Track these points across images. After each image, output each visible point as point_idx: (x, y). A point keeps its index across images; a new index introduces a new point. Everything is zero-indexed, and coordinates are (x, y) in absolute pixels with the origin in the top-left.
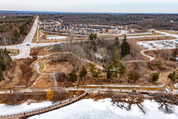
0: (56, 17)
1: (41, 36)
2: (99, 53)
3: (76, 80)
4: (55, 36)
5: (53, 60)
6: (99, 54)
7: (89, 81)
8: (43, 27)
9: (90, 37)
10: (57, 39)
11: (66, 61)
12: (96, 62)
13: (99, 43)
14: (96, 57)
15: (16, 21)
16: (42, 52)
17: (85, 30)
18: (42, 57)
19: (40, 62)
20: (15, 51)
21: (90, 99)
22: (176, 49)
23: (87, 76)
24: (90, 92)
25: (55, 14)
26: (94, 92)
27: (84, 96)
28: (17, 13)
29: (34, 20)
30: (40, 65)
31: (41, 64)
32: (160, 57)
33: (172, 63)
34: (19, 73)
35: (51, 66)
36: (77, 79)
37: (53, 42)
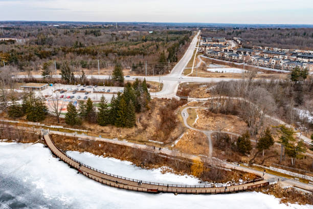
0: (230, 34)
1: (199, 65)
2: (306, 108)
3: (249, 153)
4: (222, 68)
5: (212, 109)
6: (308, 112)
7: (274, 159)
8: (205, 50)
9: (292, 75)
10: (224, 72)
11: (235, 113)
12: (297, 126)
13: (311, 89)
14: (298, 117)
15: (165, 39)
16: (197, 92)
17: (283, 59)
18: (195, 100)
19: (190, 109)
20: (156, 86)
23: (274, 149)
24: (274, 183)
25: (229, 28)
26: (282, 185)
27: (260, 187)
28: (168, 26)
29: (192, 38)
30: (190, 114)
31: (192, 112)
34: (156, 121)
35: (208, 118)
37: (217, 77)
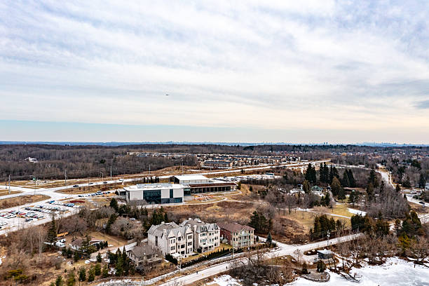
22: (53, 222)
32: (19, 252)
33: (49, 256)
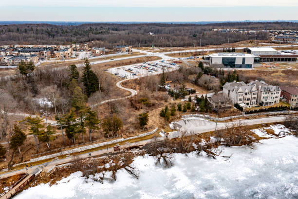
2: (43, 96)
6: (45, 99)
7: (32, 151)
9: (20, 69)
12: (41, 114)
13: (41, 79)
14: (39, 105)
21: (42, 184)
22: (164, 73)
23: (28, 143)
24: (39, 172)
26: (47, 170)
27: (28, 183)
32: (145, 89)
33: (161, 94)
36: (5, 155)
